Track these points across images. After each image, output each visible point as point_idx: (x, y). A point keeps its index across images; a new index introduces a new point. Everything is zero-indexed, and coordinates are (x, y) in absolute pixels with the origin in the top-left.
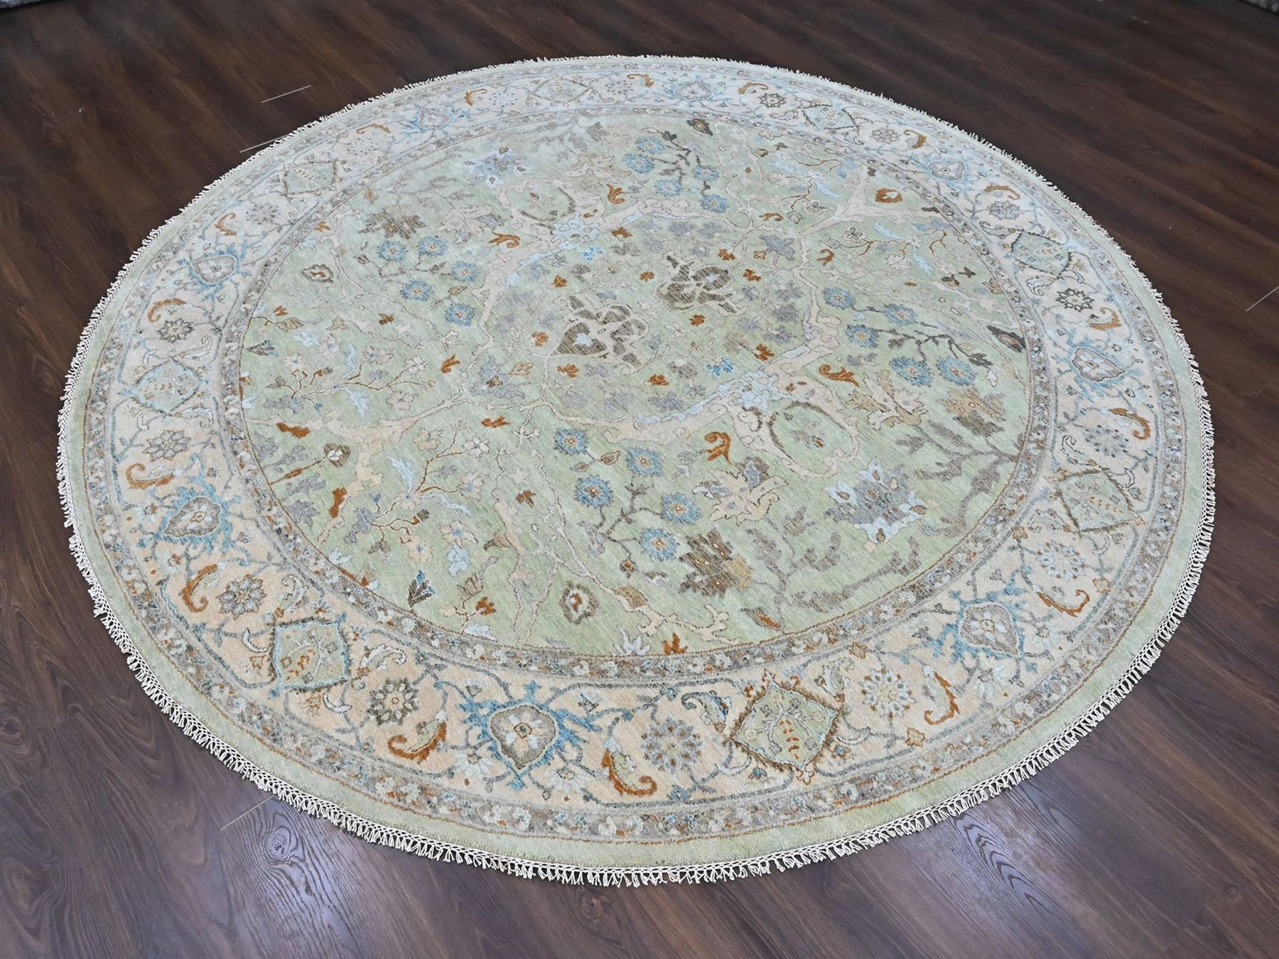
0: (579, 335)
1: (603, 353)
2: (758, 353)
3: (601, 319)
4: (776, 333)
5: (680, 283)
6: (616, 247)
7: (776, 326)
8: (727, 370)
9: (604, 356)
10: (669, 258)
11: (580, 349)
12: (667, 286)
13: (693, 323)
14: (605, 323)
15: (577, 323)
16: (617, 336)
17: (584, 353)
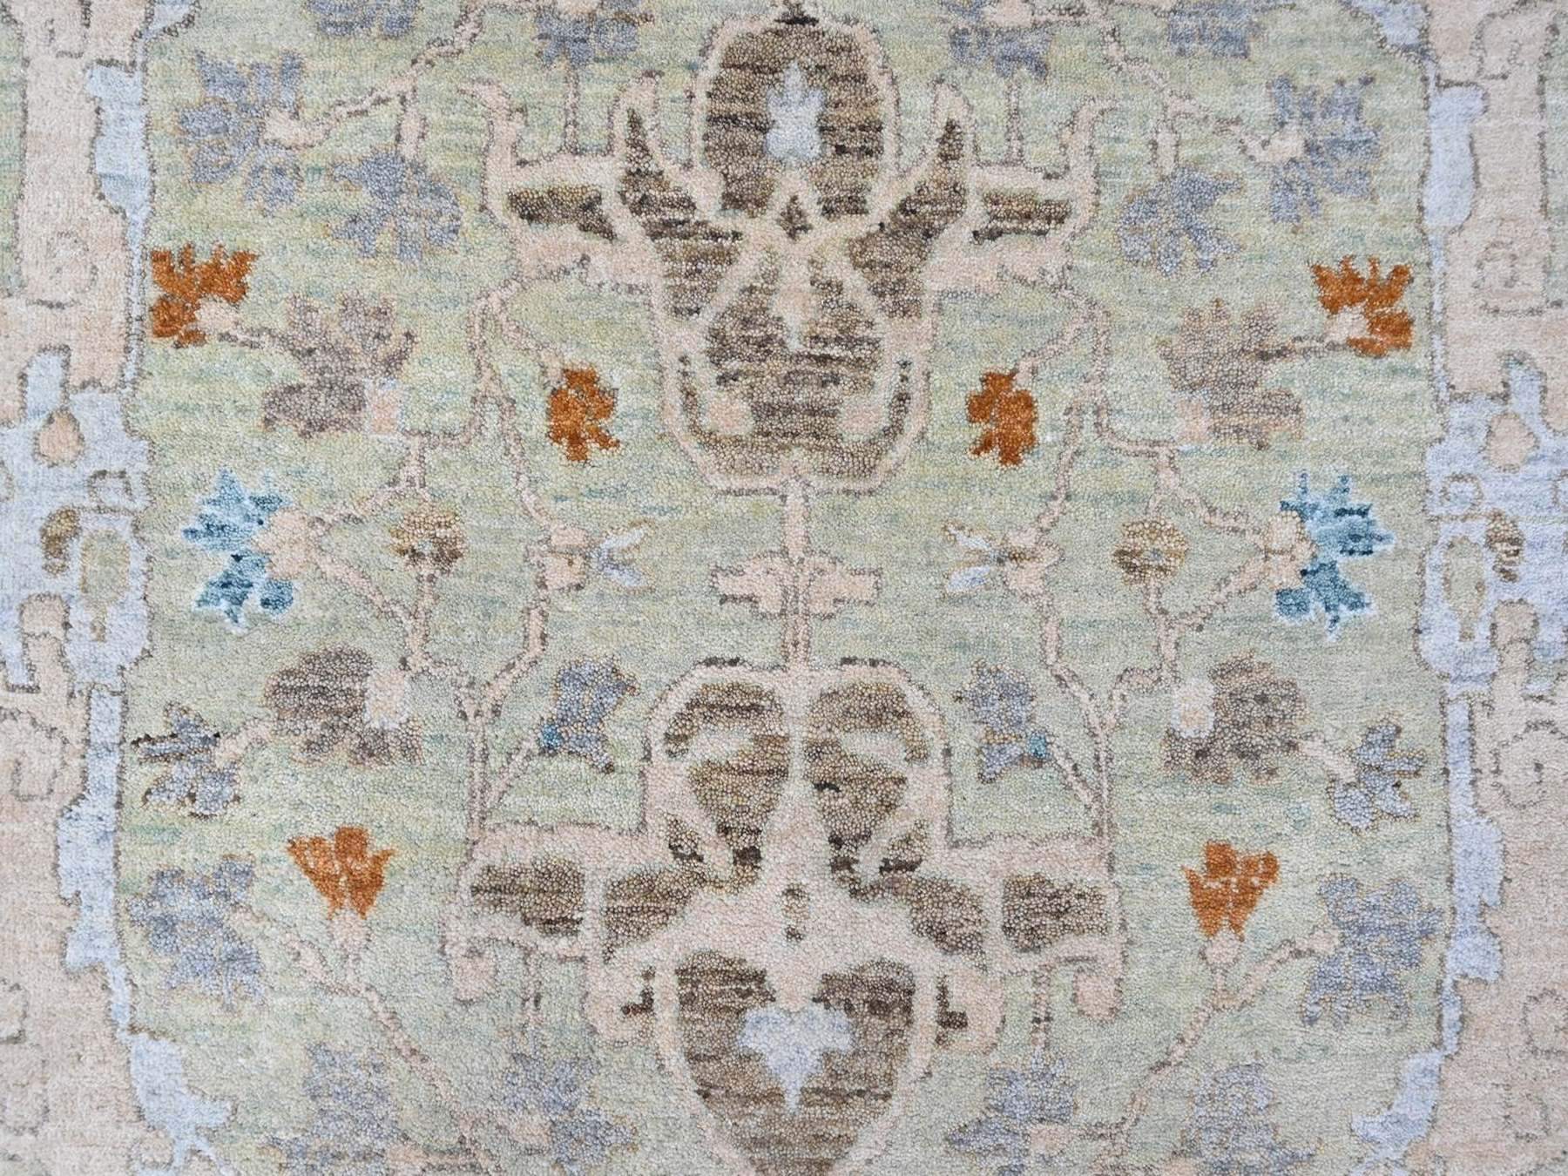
0: (752, 1040)
1: (925, 1009)
2: (1351, 323)
3: (718, 858)
4: (1290, 144)
5: (727, 295)
6: (281, 400)
7: (1259, 105)
8: (1358, 541)
9: (952, 1021)
10: (531, 209)
11: (840, 1098)
12: (705, 374)
13: (1010, 456)
14: (749, 857)
15: (666, 987)
16: (868, 864)
17: (877, 1092)
